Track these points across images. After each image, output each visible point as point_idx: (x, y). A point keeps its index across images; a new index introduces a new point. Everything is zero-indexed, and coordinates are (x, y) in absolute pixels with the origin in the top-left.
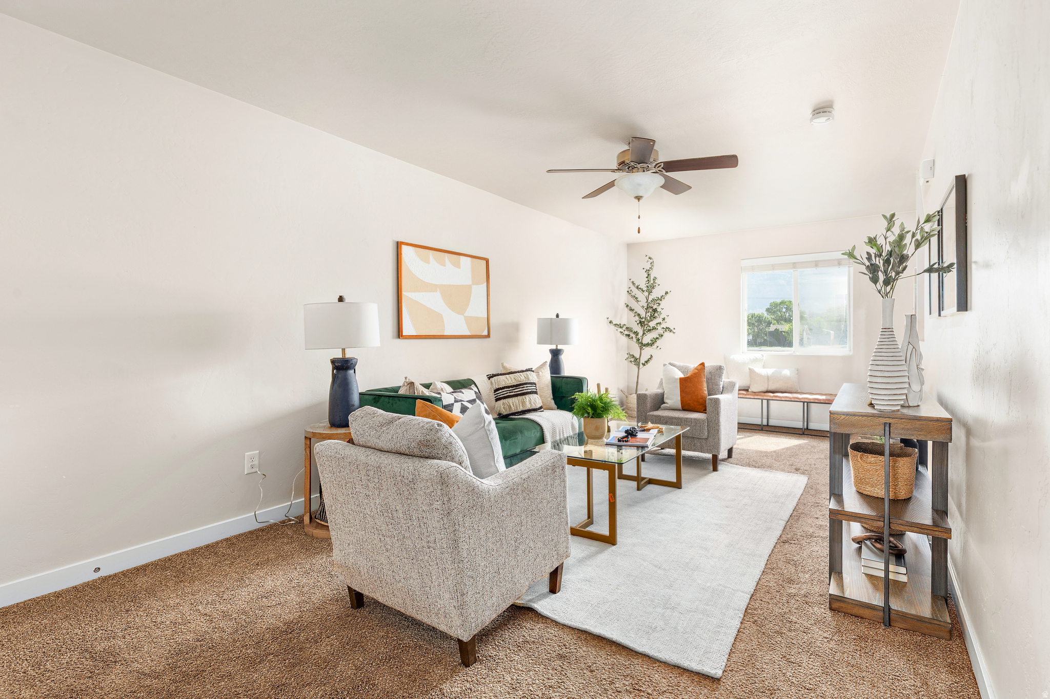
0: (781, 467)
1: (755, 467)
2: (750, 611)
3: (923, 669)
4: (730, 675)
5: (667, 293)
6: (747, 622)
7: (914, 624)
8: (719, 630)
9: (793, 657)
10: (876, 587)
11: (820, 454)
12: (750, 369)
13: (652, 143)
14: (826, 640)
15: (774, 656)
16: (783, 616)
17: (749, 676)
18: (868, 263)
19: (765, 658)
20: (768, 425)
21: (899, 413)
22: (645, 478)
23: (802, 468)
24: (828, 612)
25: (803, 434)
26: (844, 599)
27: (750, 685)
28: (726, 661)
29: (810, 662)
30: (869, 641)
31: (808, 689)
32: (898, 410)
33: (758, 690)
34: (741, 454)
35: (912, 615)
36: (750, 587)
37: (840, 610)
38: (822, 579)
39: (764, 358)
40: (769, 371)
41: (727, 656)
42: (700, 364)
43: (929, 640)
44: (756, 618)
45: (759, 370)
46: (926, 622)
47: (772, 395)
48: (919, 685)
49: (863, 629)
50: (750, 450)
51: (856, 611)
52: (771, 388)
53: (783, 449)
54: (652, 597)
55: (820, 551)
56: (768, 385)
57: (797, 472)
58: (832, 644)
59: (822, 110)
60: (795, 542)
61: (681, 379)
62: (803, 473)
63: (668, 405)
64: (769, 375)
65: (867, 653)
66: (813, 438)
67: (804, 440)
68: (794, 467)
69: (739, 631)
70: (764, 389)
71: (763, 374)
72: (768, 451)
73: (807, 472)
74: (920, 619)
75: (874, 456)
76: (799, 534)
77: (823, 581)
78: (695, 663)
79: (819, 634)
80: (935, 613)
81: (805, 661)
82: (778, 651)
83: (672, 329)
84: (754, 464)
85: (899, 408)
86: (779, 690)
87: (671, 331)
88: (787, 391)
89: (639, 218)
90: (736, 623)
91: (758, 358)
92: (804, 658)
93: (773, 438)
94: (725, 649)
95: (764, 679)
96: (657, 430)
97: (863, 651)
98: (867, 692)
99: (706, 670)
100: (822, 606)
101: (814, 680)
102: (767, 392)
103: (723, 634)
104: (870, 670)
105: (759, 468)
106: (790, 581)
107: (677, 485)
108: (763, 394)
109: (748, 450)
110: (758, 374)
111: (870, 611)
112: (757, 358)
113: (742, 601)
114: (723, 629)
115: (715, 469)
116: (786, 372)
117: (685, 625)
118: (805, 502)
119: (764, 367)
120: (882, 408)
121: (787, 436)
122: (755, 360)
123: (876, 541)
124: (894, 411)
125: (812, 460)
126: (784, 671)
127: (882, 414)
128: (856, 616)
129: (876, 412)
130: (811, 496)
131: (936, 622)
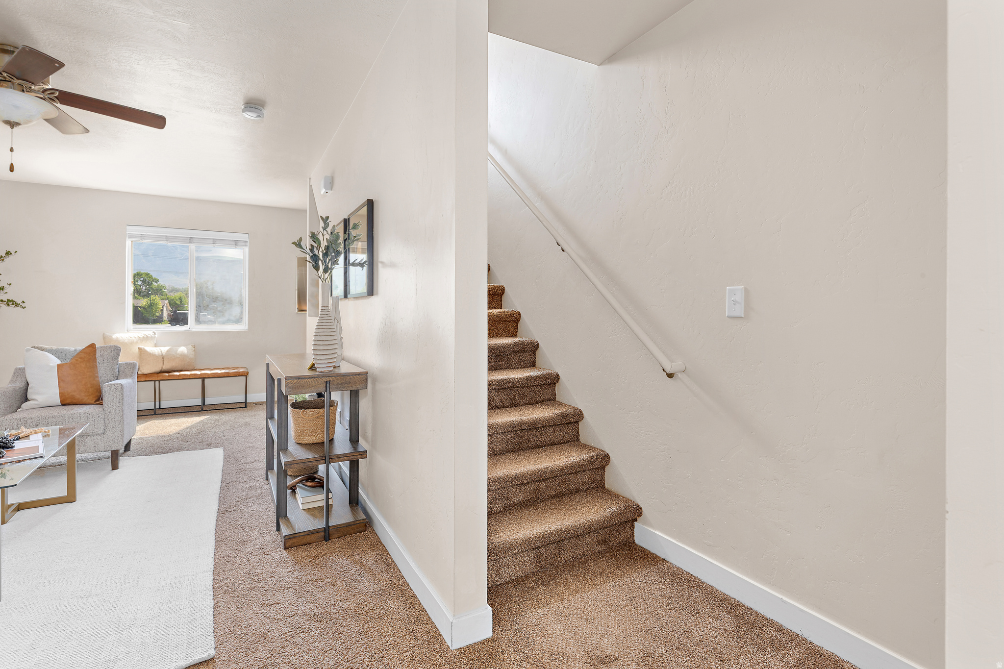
0: (191, 446)
1: (163, 453)
2: (216, 586)
3: (358, 557)
4: (221, 648)
5: (8, 253)
6: (218, 596)
7: (346, 530)
8: (194, 617)
9: (271, 600)
10: (314, 516)
11: (225, 426)
12: (139, 348)
13: (57, 65)
14: (290, 574)
15: (255, 609)
16: (249, 574)
17: (240, 638)
18: (311, 254)
19: (248, 615)
20: (160, 408)
21: (332, 372)
22: (12, 505)
23: (213, 442)
24: (284, 552)
25: (202, 410)
26: (296, 535)
27: (244, 644)
28: (213, 639)
29: (285, 596)
30: (320, 557)
31: (291, 617)
32: (332, 371)
33: (252, 643)
34: (139, 444)
35: (343, 524)
36: (210, 564)
37: (293, 546)
38: (269, 529)
39: (156, 336)
40: (164, 350)
41: (213, 634)
42: (89, 346)
43: (354, 536)
44: (226, 588)
45: (150, 348)
46: (352, 525)
47: (167, 374)
48: (359, 568)
49: (312, 551)
50: (149, 437)
51: (304, 541)
52: (166, 367)
53: (186, 429)
54: (95, 631)
55: (258, 508)
56: (163, 365)
57: (210, 447)
58: (296, 574)
59: (254, 106)
60: (234, 509)
61: (59, 366)
62: (217, 447)
63: (36, 402)
64: (164, 354)
65: (322, 566)
66: (212, 413)
67: (204, 416)
68: (205, 444)
69: (214, 608)
70: (157, 369)
71: (157, 353)
72: (171, 434)
73: (220, 445)
74: (348, 525)
75: (312, 410)
76: (234, 501)
77: (270, 531)
78: (182, 660)
79: (283, 571)
80: (356, 516)
81: (281, 598)
82: (256, 603)
83: (19, 302)
84: (160, 451)
85: (332, 369)
86: (270, 631)
87: (17, 305)
88: (184, 369)
89: (12, 150)
90: (210, 602)
91: (150, 336)
92: (279, 596)
93: (170, 420)
94: (208, 629)
95: (254, 632)
96: (41, 434)
97: (319, 567)
98: (331, 592)
99: (197, 658)
100: (278, 550)
101: (294, 607)
102: (162, 372)
103: (200, 619)
104: (328, 577)
105: (167, 453)
106: (244, 542)
107: (70, 498)
108: (156, 375)
109: (146, 437)
110: (150, 354)
111: (315, 535)
112: (147, 336)
113: (208, 580)
114: (198, 614)
115: (115, 467)
116: (183, 350)
117: (153, 634)
118: (229, 471)
119: (156, 346)
120: (323, 370)
121: (185, 415)
122: (146, 339)
123: (307, 481)
124: (330, 371)
125: (219, 433)
126: (268, 615)
127: (323, 375)
128: (305, 545)
129: (317, 374)
130: (232, 465)
131: (358, 522)
